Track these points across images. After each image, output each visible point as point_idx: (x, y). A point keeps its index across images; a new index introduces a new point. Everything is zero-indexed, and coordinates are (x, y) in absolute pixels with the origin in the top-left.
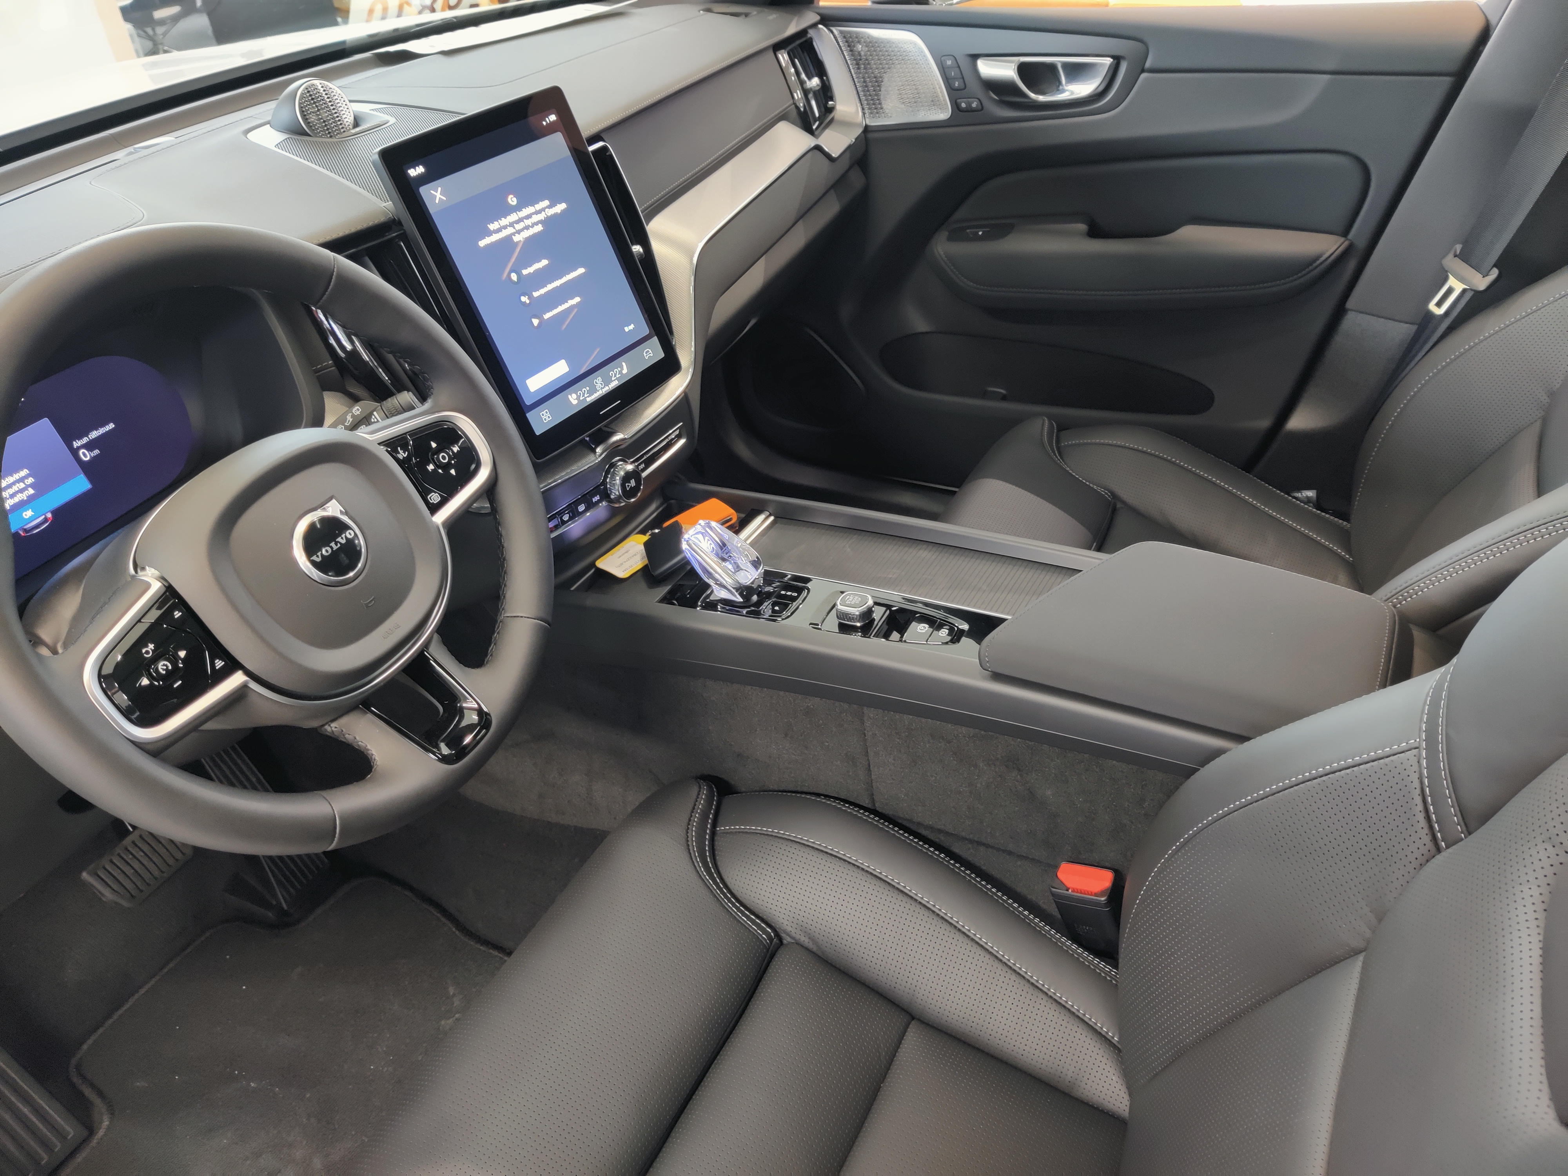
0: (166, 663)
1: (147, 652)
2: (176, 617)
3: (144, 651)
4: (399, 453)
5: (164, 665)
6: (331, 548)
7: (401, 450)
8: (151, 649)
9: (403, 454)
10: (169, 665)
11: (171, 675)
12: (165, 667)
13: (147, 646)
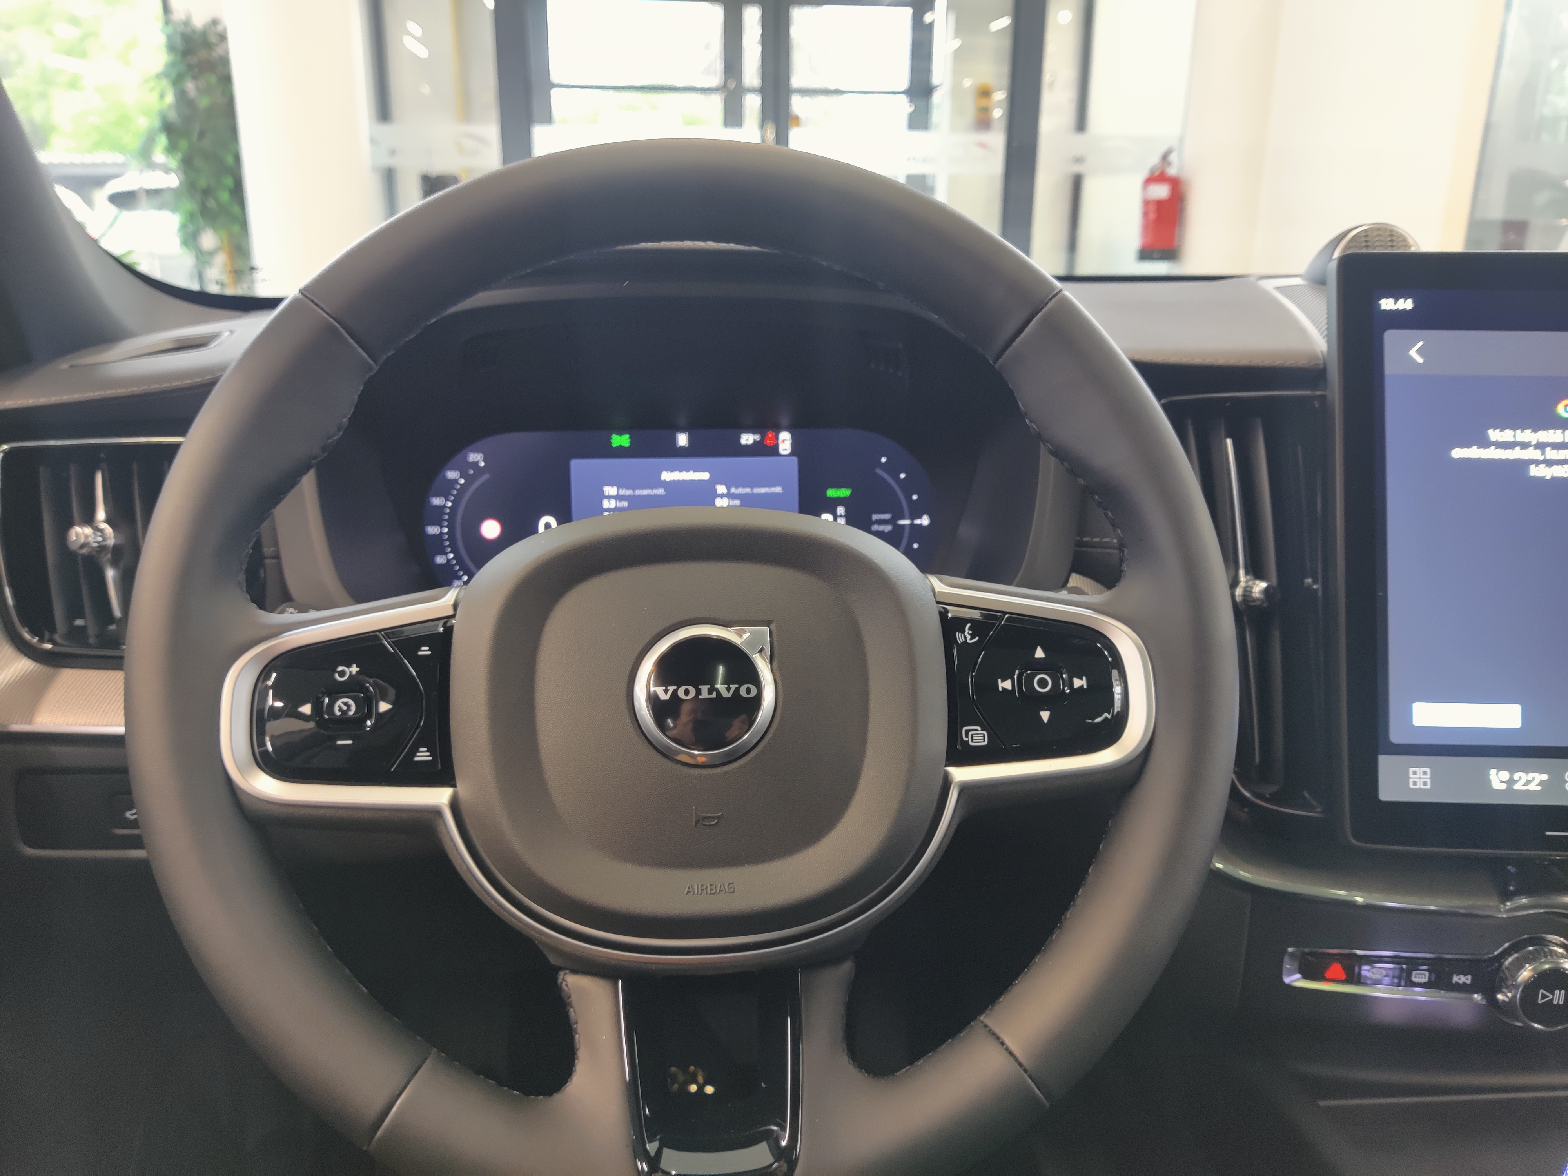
0: (351, 702)
1: (342, 674)
2: (420, 653)
3: (340, 669)
4: (963, 632)
5: (346, 704)
6: (699, 692)
7: (970, 629)
8: (350, 672)
9: (969, 637)
10: (353, 708)
11: (346, 725)
12: (345, 708)
13: (349, 666)
